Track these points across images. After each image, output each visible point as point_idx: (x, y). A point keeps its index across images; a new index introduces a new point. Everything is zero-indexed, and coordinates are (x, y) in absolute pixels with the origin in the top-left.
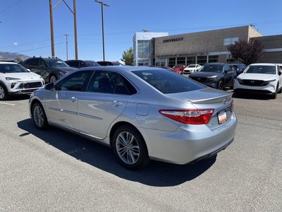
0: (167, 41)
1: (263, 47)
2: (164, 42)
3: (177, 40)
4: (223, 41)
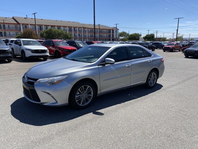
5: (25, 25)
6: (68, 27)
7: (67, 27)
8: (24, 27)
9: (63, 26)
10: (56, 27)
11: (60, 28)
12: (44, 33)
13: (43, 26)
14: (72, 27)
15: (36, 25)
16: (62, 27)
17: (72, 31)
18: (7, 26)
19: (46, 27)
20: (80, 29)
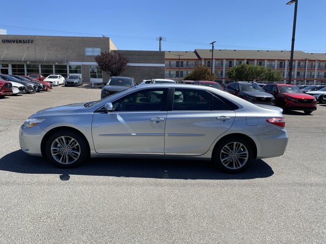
0: (8, 41)
1: (128, 62)
2: (4, 41)
3: (24, 42)
4: (84, 50)
5: (209, 60)
6: (278, 60)
7: (276, 61)
8: (207, 63)
9: (268, 60)
10: (256, 61)
11: (263, 63)
12: (232, 71)
13: (235, 61)
14: (285, 60)
15: (212, 59)
16: (266, 61)
17: (284, 67)
18: (185, 62)
19: (238, 63)
20: (302, 63)
